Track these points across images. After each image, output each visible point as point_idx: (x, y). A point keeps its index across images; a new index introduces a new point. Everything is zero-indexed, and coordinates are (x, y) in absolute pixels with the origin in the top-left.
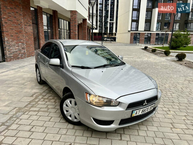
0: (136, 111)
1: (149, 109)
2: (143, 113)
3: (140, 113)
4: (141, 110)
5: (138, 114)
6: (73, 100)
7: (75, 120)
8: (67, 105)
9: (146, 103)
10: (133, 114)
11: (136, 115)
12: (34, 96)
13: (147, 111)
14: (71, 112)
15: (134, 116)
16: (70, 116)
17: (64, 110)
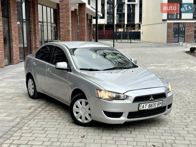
0: (142, 105)
1: (156, 104)
2: (150, 108)
3: (147, 108)
4: (148, 104)
5: (145, 109)
6: (83, 101)
7: (86, 122)
8: (77, 107)
9: (153, 99)
10: (140, 108)
11: (143, 109)
12: (33, 108)
13: (154, 107)
14: (81, 113)
15: (141, 109)
16: (81, 118)
17: (74, 112)
